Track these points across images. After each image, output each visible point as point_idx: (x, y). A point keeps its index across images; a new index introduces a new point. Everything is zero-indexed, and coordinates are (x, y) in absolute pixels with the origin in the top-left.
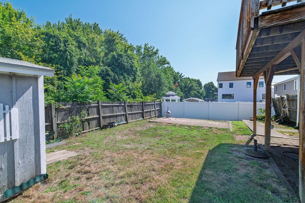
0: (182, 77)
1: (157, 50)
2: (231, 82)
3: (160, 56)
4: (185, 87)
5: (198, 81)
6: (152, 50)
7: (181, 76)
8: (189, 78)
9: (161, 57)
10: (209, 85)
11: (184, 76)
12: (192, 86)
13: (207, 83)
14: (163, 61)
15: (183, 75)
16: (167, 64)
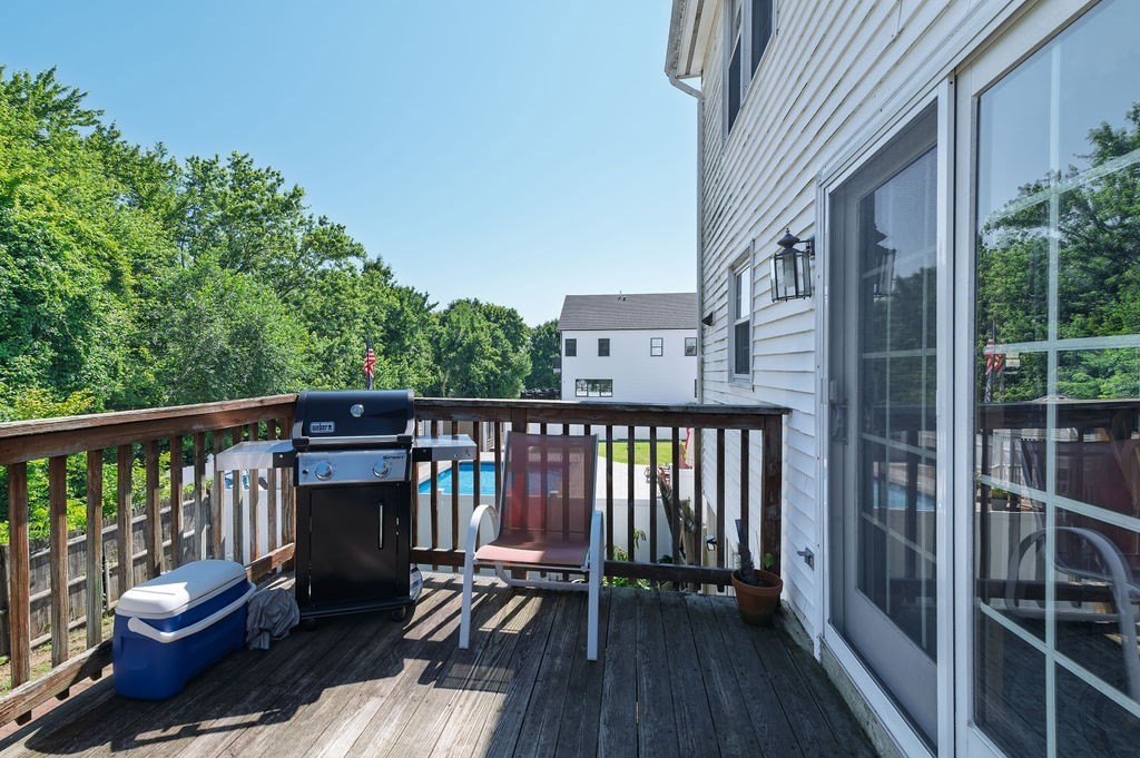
0: (430, 308)
1: (297, 194)
2: (604, 335)
3: (316, 220)
4: (452, 345)
5: (512, 314)
6: (272, 189)
7: (426, 306)
8: (476, 303)
9: (321, 223)
10: (549, 330)
11: (434, 306)
12: (478, 342)
13: (542, 324)
14: (332, 244)
15: (430, 301)
16: (353, 253)
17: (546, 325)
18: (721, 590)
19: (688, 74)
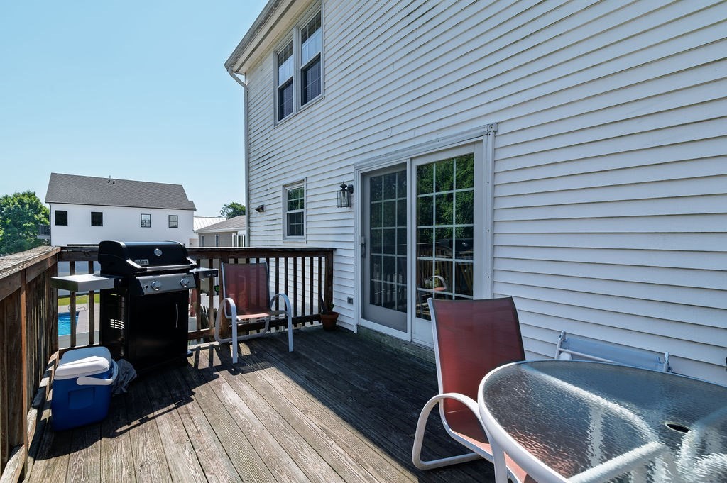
17: (16, 195)
18: (312, 324)
19: (237, 71)
